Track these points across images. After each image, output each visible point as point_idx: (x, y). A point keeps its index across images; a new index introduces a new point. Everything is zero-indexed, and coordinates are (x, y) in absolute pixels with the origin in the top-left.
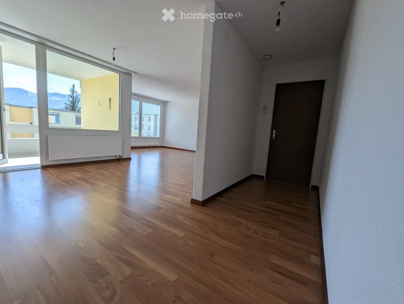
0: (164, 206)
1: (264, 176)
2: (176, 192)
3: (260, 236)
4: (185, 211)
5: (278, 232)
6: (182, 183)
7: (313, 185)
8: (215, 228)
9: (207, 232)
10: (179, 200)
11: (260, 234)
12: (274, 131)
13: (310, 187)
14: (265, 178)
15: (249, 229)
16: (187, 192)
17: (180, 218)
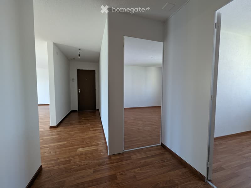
1: (77, 110)
12: (79, 90)
13: (96, 110)
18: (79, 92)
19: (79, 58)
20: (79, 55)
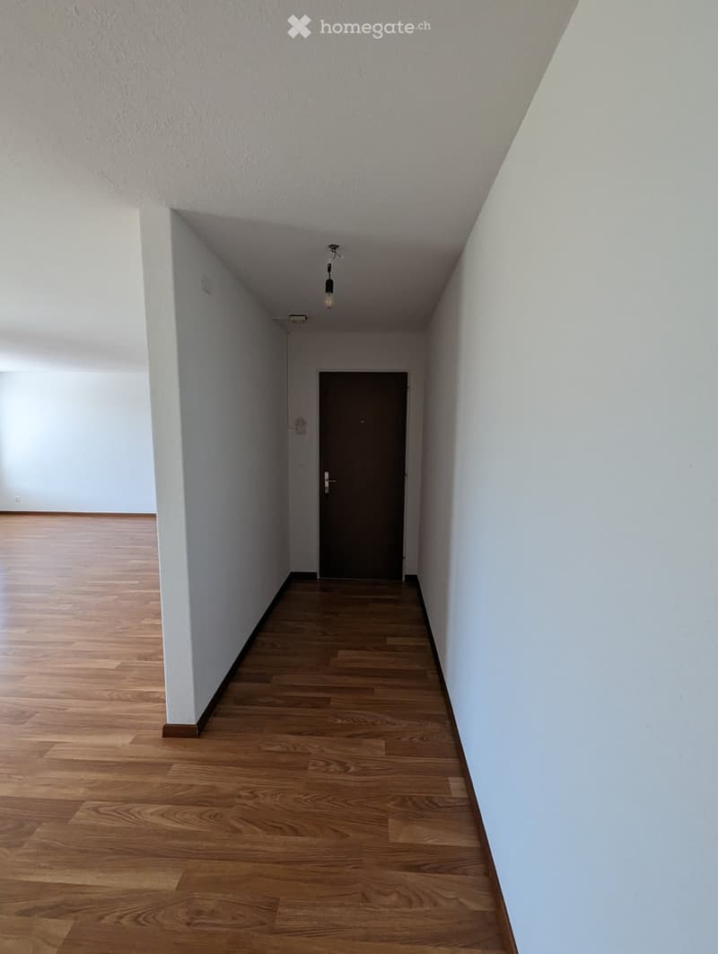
0: (80, 792)
1: (315, 574)
2: (106, 709)
3: (355, 774)
4: (157, 780)
5: (383, 744)
6: (114, 664)
7: (407, 573)
8: (250, 803)
9: (236, 831)
10: (122, 740)
11: (352, 769)
12: (327, 475)
13: (404, 579)
14: (318, 577)
15: (328, 764)
16: (143, 698)
17: (150, 815)
18: (327, 484)
19: (329, 301)
20: (329, 286)
